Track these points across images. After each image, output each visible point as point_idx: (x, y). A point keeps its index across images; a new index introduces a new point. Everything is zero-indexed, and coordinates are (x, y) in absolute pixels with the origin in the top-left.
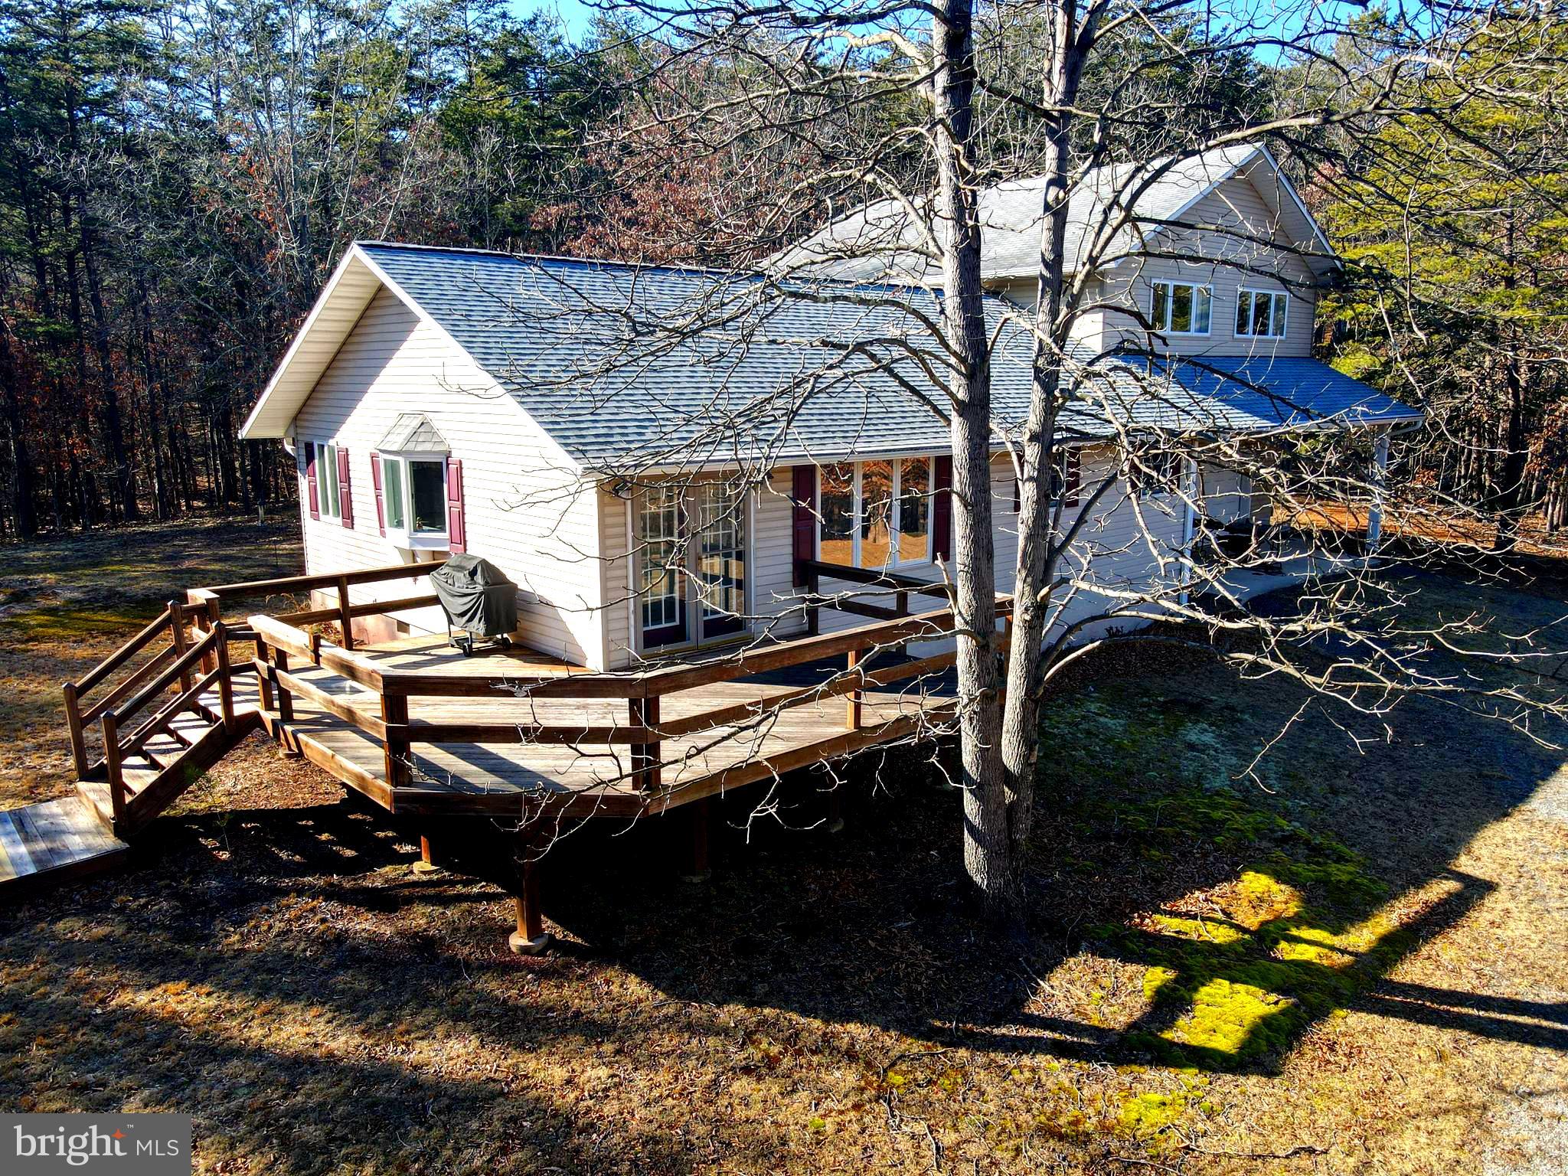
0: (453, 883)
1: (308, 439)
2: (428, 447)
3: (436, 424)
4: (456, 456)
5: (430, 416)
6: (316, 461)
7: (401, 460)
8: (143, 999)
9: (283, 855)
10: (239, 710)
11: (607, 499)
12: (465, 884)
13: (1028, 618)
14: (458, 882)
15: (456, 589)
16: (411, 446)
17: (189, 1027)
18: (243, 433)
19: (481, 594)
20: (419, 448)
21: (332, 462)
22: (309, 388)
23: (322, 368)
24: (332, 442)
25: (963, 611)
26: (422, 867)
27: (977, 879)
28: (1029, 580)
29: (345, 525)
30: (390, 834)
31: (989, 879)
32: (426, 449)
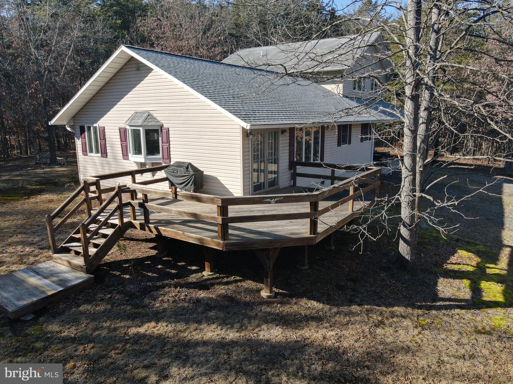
0: (223, 278)
1: (81, 125)
2: (153, 123)
3: (155, 115)
4: (165, 126)
5: (151, 112)
6: (86, 133)
7: (141, 129)
8: (142, 330)
9: (150, 274)
10: (125, 220)
11: (244, 138)
12: (227, 277)
13: (422, 169)
14: (225, 277)
15: (178, 174)
16: (146, 123)
17: (170, 338)
18: (52, 122)
19: (193, 175)
20: (150, 124)
21: (95, 133)
22: (83, 104)
23: (91, 96)
24: (95, 125)
25: (408, 167)
26: (207, 273)
27: (407, 257)
28: (422, 157)
29: (102, 156)
30: (184, 264)
31: (411, 257)
32: (151, 125)
